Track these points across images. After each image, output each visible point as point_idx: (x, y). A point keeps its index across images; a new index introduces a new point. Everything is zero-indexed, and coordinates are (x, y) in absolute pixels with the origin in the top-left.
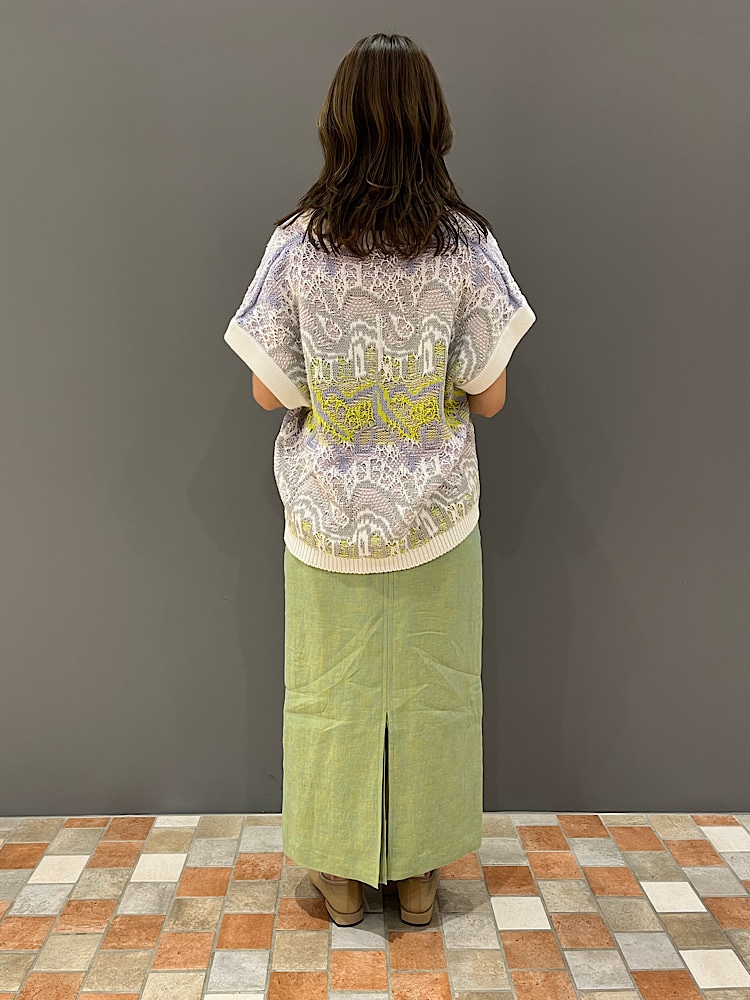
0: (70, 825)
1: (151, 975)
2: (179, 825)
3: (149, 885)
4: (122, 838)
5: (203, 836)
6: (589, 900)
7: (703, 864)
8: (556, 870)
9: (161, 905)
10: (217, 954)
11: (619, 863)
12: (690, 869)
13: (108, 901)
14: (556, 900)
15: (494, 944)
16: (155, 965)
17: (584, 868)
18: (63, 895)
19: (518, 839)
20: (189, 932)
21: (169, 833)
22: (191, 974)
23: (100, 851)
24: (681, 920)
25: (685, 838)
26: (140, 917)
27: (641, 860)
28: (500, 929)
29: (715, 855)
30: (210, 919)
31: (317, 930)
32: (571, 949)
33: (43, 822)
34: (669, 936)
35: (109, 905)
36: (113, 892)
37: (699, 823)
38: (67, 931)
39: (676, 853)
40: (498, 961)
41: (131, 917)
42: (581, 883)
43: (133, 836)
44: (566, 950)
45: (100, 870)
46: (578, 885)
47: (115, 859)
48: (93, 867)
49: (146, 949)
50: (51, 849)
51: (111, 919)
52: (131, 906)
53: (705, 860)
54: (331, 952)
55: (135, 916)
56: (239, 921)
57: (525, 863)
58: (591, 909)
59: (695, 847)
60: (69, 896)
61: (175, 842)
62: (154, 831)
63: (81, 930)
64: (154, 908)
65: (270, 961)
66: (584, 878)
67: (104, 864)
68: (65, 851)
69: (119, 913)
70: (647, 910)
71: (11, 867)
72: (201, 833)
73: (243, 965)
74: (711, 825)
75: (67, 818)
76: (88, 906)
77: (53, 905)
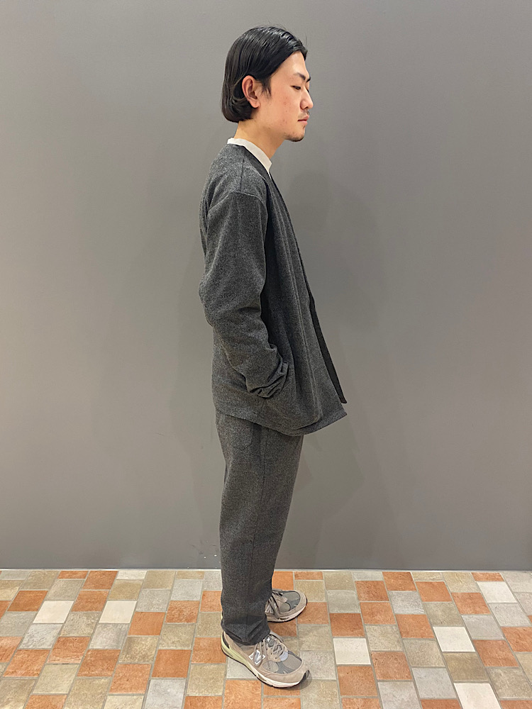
0: (62, 576)
1: (109, 698)
2: (133, 578)
3: (111, 626)
4: (96, 588)
5: (148, 587)
6: (398, 642)
7: (476, 613)
8: (378, 617)
9: (118, 642)
10: (152, 682)
11: (420, 611)
12: (467, 617)
13: (84, 637)
14: (376, 642)
15: (333, 676)
16: (111, 690)
17: (397, 615)
18: (55, 633)
19: (355, 592)
20: (134, 664)
21: (126, 584)
22: (135, 697)
23: (80, 598)
24: (457, 659)
25: (466, 591)
26: (103, 651)
27: (435, 609)
28: (337, 664)
29: (485, 605)
30: (149, 654)
31: (218, 664)
32: (383, 681)
33: (45, 574)
34: (448, 671)
35: (85, 640)
36: (87, 631)
37: (477, 579)
38: (57, 662)
39: (459, 604)
40: (335, 690)
41: (98, 651)
42: (394, 627)
43: (102, 586)
44: (380, 681)
45: (80, 613)
46: (391, 629)
47: (89, 604)
48: (76, 611)
49: (107, 676)
50: (49, 595)
51: (85, 652)
52: (98, 643)
53: (478, 609)
54: (226, 680)
55: (101, 650)
56: (168, 656)
57: (359, 611)
58: (398, 649)
59: (471, 598)
60: (59, 633)
61: (130, 592)
62: (116, 582)
63: (66, 660)
64: (113, 644)
65: (186, 688)
66: (396, 624)
67: (83, 608)
68: (58, 597)
69: (90, 647)
70: (435, 649)
71: (22, 610)
72: (147, 584)
73: (169, 691)
74: (485, 581)
75: (60, 570)
76: (71, 642)
77: (48, 642)
